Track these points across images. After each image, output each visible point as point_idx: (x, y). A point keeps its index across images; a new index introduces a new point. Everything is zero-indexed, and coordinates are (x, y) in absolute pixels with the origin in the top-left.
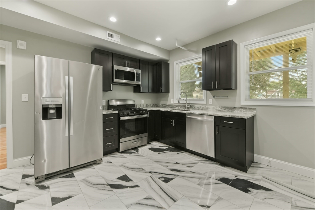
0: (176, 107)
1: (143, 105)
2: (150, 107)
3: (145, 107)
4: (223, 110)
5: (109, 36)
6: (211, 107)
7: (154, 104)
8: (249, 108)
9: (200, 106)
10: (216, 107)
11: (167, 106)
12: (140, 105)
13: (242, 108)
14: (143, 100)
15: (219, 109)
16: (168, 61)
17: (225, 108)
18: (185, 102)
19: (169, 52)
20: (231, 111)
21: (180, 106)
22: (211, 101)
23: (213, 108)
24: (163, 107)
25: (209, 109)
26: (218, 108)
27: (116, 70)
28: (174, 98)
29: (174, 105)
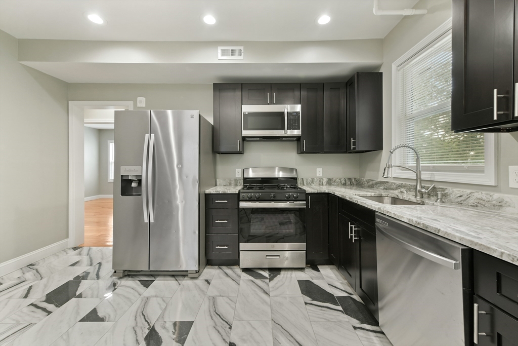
0: (396, 189)
1: (320, 180)
2: (338, 185)
3: (325, 183)
5: (223, 55)
6: (517, 200)
7: (350, 179)
11: (377, 183)
12: (313, 179)
14: (321, 168)
16: (379, 67)
18: (414, 176)
19: (382, 43)
21: (404, 186)
22: (517, 173)
27: (247, 113)
29: (392, 183)
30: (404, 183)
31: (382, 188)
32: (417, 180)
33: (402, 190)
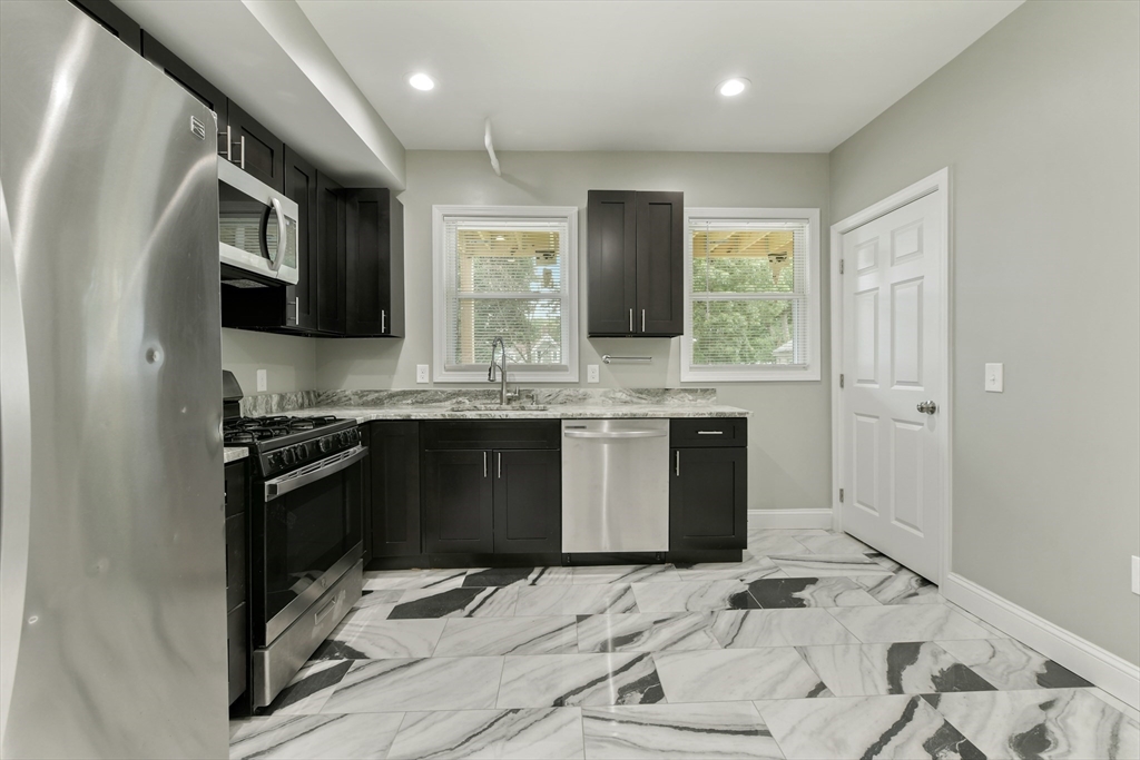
0: (447, 399)
1: (268, 396)
3: (274, 408)
4: (635, 400)
6: (597, 392)
8: (702, 390)
9: (558, 390)
10: (615, 392)
11: (392, 396)
12: (256, 396)
13: (685, 390)
14: (265, 371)
15: (624, 397)
17: (640, 392)
20: (658, 402)
21: (465, 394)
22: (594, 371)
23: (605, 395)
24: (366, 405)
25: (591, 401)
26: (618, 395)
28: (431, 363)
29: (436, 392)
30: (464, 389)
31: (410, 401)
32: (502, 383)
33: (460, 399)
